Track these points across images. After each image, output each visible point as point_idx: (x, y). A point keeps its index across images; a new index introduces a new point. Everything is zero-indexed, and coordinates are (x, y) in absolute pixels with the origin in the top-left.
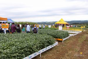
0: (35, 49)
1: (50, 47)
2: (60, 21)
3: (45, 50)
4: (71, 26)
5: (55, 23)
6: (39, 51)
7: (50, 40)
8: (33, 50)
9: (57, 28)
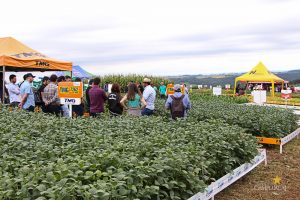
0: (197, 182)
1: (242, 171)
2: (253, 72)
3: (225, 181)
4: (293, 90)
5: (237, 79)
6: (209, 188)
7: (242, 145)
8: (189, 186)
9: (243, 97)
